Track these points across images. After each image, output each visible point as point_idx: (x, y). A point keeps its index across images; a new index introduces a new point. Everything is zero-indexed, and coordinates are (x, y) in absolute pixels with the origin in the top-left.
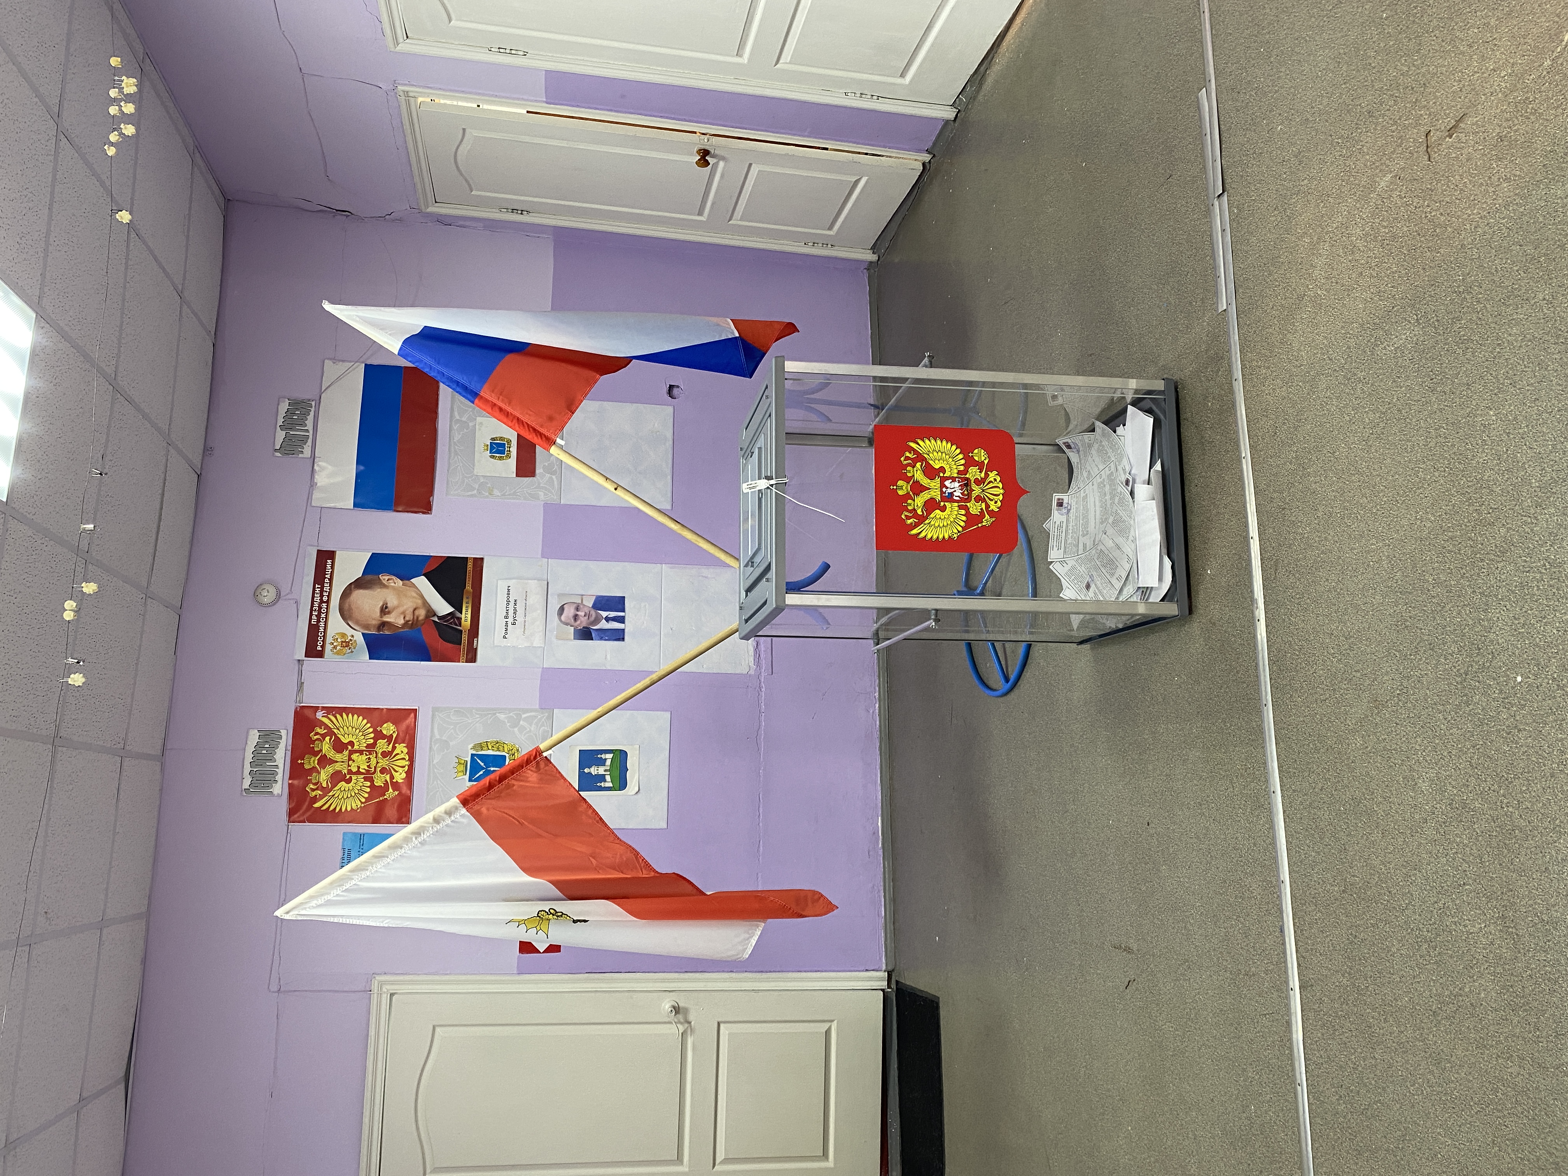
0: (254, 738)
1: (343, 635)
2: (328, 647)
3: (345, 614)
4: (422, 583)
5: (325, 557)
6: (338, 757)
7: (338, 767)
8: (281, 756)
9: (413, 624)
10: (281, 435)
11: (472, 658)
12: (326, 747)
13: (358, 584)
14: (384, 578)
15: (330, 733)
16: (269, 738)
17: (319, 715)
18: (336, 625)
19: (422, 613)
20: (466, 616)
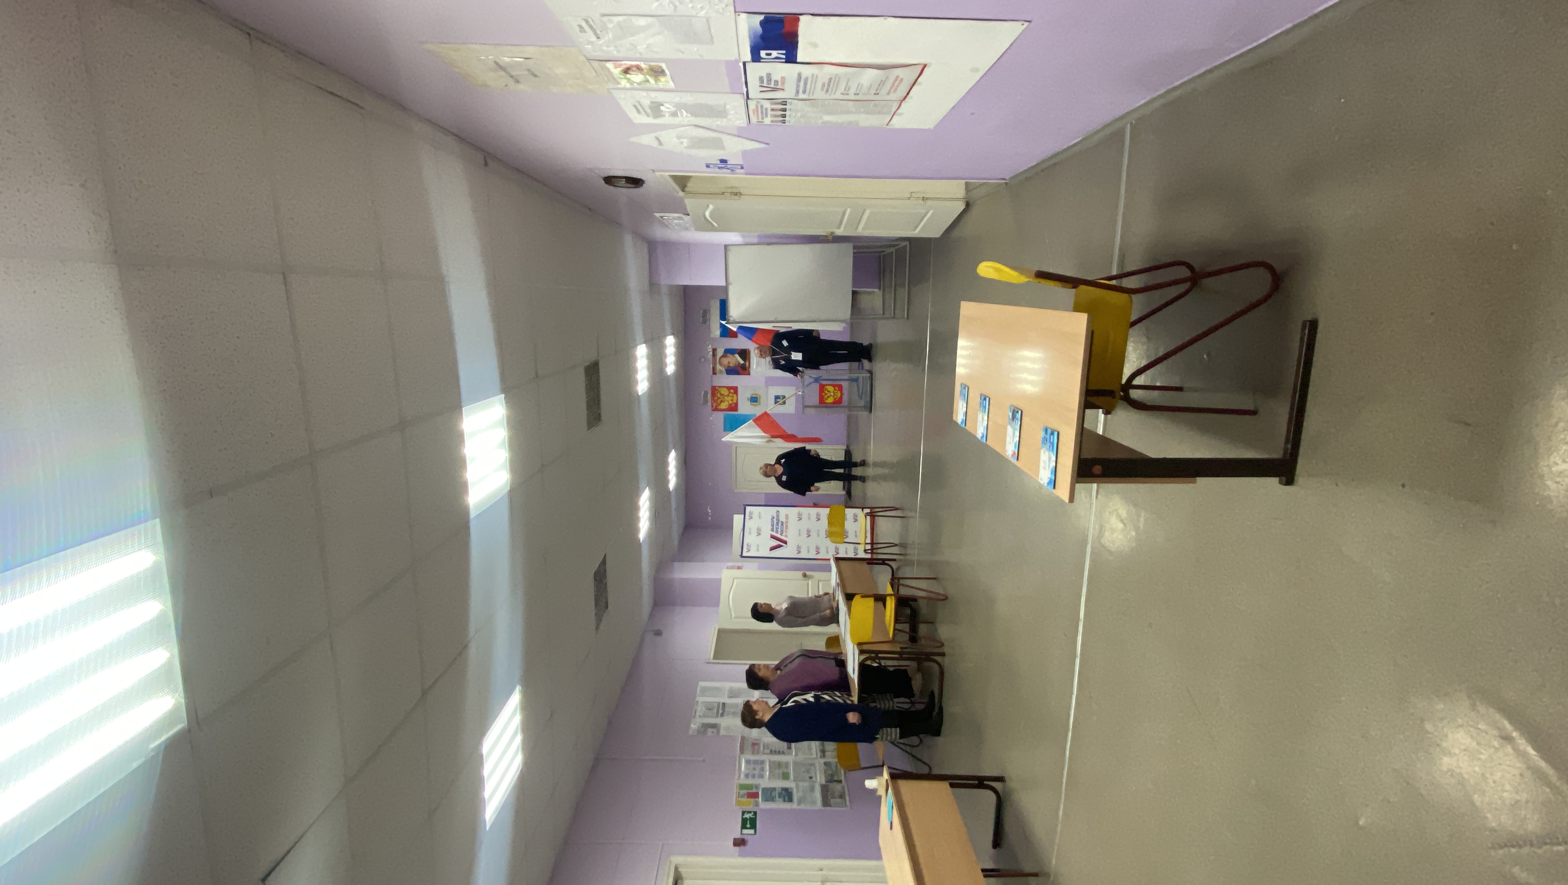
0: (703, 393)
1: (720, 370)
2: (717, 372)
3: (721, 364)
4: (737, 356)
6: (721, 397)
7: (721, 399)
10: (701, 320)
11: (749, 374)
12: (719, 395)
13: (723, 356)
14: (728, 355)
16: (706, 393)
18: (718, 367)
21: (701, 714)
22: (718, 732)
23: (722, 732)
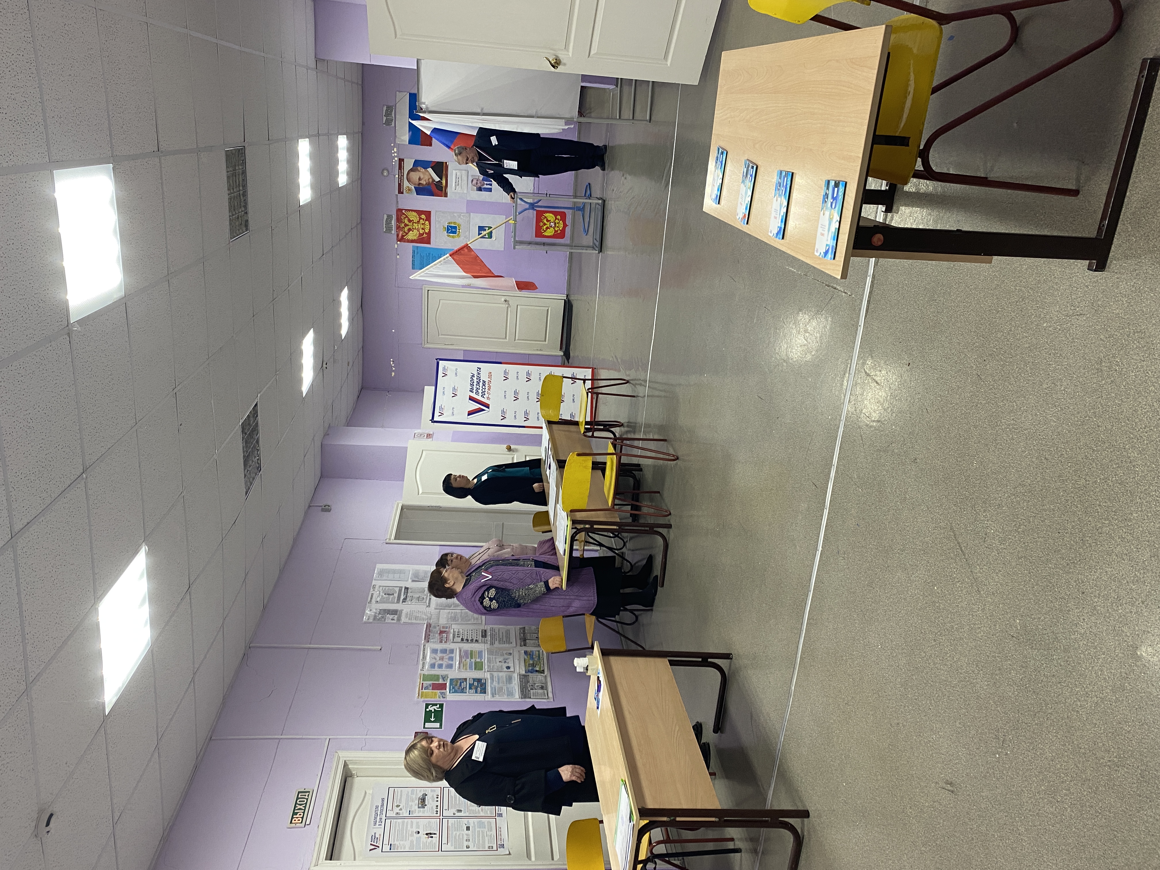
0: (385, 217)
1: (408, 187)
2: (404, 190)
3: (408, 180)
4: (430, 170)
5: (401, 161)
6: (410, 224)
7: (410, 227)
8: (393, 222)
9: (428, 184)
10: (385, 118)
11: (446, 196)
12: (406, 221)
13: (411, 170)
14: (419, 168)
15: (407, 217)
16: (390, 217)
17: (403, 211)
18: (406, 184)
19: (431, 180)
20: (444, 182)
21: (378, 599)
22: (399, 619)
23: (403, 619)
